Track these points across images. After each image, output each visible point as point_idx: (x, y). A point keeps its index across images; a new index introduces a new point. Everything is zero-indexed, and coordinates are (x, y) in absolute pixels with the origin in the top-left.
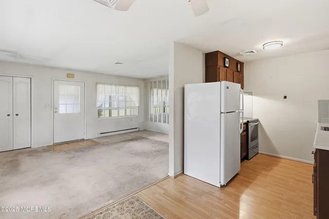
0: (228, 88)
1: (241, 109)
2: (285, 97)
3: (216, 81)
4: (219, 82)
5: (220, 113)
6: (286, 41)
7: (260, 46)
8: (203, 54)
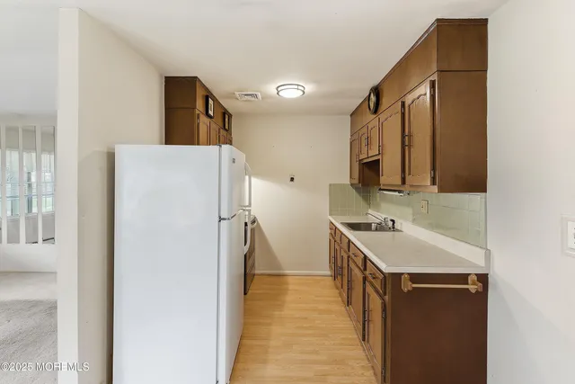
0: (234, 161)
1: (247, 204)
2: (292, 179)
3: (192, 143)
4: (217, 147)
5: (218, 219)
6: (309, 88)
7: (271, 89)
8: (161, 75)
